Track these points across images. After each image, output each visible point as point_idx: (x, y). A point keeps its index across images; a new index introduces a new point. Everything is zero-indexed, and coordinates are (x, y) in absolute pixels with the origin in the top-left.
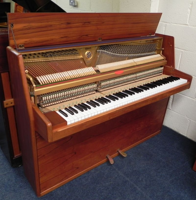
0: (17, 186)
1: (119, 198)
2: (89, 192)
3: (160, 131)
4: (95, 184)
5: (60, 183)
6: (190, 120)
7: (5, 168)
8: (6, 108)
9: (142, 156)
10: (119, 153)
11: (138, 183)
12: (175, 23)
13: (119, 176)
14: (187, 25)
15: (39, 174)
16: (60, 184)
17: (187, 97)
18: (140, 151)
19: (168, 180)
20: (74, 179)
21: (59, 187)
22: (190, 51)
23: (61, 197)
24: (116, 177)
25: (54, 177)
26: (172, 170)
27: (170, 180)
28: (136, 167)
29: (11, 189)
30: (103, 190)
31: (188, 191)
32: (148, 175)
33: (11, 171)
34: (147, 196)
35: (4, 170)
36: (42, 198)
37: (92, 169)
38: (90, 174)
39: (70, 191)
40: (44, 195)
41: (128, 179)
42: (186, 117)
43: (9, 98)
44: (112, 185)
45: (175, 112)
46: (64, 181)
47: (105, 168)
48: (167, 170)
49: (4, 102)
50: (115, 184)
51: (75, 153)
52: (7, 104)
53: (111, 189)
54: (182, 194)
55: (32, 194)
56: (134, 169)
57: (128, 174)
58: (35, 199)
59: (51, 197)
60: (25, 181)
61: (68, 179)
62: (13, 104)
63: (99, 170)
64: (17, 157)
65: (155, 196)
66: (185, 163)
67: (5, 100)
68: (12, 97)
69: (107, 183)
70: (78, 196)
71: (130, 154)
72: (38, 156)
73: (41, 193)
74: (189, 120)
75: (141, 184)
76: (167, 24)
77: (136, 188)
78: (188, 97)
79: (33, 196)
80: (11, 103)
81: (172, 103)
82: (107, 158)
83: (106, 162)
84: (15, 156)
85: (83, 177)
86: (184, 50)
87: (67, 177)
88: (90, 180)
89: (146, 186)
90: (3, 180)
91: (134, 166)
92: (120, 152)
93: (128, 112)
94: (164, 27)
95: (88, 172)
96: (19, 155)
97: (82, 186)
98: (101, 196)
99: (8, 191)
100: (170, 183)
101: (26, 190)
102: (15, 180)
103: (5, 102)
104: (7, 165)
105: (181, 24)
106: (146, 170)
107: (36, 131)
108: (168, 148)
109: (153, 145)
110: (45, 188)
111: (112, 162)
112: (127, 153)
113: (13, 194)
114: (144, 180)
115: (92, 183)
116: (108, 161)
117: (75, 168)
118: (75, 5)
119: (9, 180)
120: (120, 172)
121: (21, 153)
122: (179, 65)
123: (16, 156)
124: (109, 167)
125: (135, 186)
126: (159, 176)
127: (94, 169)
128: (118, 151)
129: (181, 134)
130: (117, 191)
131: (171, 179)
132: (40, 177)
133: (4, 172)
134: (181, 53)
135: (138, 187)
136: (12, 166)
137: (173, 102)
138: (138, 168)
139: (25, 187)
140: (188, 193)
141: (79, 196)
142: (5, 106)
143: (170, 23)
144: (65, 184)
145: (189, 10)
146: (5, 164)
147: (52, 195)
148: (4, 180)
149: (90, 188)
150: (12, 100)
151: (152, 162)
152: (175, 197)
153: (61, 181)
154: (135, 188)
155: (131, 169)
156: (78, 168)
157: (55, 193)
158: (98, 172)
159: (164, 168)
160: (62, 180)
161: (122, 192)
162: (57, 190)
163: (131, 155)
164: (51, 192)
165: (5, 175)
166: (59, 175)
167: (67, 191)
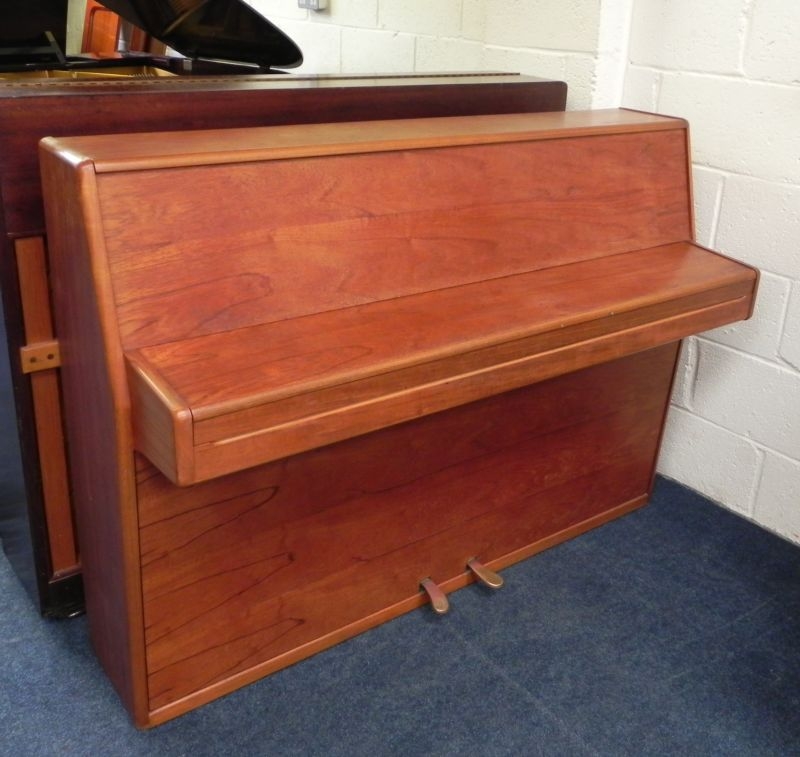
0: (60, 689)
1: (461, 739)
2: (340, 718)
3: (646, 494)
4: (370, 688)
5: (229, 679)
6: (764, 452)
7: (15, 623)
8: (29, 375)
9: (565, 590)
10: (473, 574)
11: (543, 687)
12: (693, 71)
13: (467, 659)
14: (740, 76)
15: (144, 630)
16: (228, 682)
17: (748, 356)
18: (560, 570)
19: (663, 678)
20: (287, 668)
21: (224, 697)
22: (752, 175)
23: (231, 733)
24: (456, 665)
25: (204, 652)
26: (682, 642)
27: (670, 680)
28: (540, 628)
29: (33, 698)
30: (397, 708)
31: (740, 720)
32: (585, 660)
33: (38, 633)
34: (572, 734)
35: (12, 631)
36: (155, 735)
37: (360, 633)
38: (350, 651)
39: (267, 709)
40: (165, 723)
41: (504, 673)
42: (748, 440)
43: (43, 339)
44: (436, 692)
45: (705, 419)
46: (245, 672)
47: (414, 630)
48: (662, 641)
49: (24, 350)
50: (448, 688)
51: (291, 558)
52: (33, 360)
53: (433, 707)
54: (716, 732)
55: (114, 719)
56: (532, 636)
57: (505, 655)
58: (125, 735)
59: (188, 731)
60: (89, 670)
61: (262, 664)
62: (55, 363)
63: (389, 635)
64: (63, 575)
65: (606, 736)
66: (739, 619)
67: (25, 344)
68: (55, 336)
69: (417, 687)
70: (299, 729)
71: (520, 582)
72: (142, 553)
73: (151, 714)
74: (759, 449)
75: (554, 691)
76: (665, 73)
77: (532, 704)
78: (754, 358)
79: (119, 726)
80: (50, 357)
81: (694, 385)
82: (422, 593)
83: (420, 607)
84: (57, 573)
85: (322, 662)
86: (729, 171)
87: (256, 655)
88: (348, 672)
89: (573, 697)
90: (6, 664)
91: (528, 625)
92: (477, 568)
93: (496, 392)
94: (654, 87)
95: (345, 642)
96: (74, 571)
97: (316, 695)
98: (387, 732)
99: (21, 705)
100: (672, 690)
101: (94, 703)
102: (51, 666)
103: (26, 351)
104: (22, 613)
105: (714, 73)
106: (576, 639)
107: (135, 452)
108: (675, 562)
109: (613, 550)
110: (168, 694)
111: (440, 605)
112: (505, 577)
113: (43, 716)
114: (565, 676)
115: (358, 684)
116: (426, 604)
117: (291, 619)
118: (321, 7)
119: (28, 666)
120: (473, 645)
121: (80, 563)
122: (713, 230)
123: (62, 571)
124: (431, 626)
125: (529, 697)
126: (628, 664)
127: (369, 633)
128: (468, 568)
129: (731, 508)
130: (454, 716)
131: (675, 676)
132: (148, 642)
133: (10, 637)
134: (720, 185)
135: (538, 702)
136: (43, 613)
137: (695, 378)
138: (545, 631)
139: (92, 693)
140: (739, 728)
141: (303, 730)
142: (27, 368)
143: (675, 70)
144: (249, 685)
145: (744, 20)
146: (16, 607)
147: (195, 724)
148: (10, 665)
149: (346, 700)
150: (52, 345)
151: (606, 611)
152: (687, 740)
153: (231, 669)
154: (527, 705)
155: (517, 637)
156: (301, 622)
157: (208, 718)
158: (384, 644)
159: (652, 635)
160: (238, 666)
161: (476, 717)
162: (215, 708)
163: (520, 585)
164: (192, 712)
165: (15, 646)
166: (226, 643)
167: (255, 710)
